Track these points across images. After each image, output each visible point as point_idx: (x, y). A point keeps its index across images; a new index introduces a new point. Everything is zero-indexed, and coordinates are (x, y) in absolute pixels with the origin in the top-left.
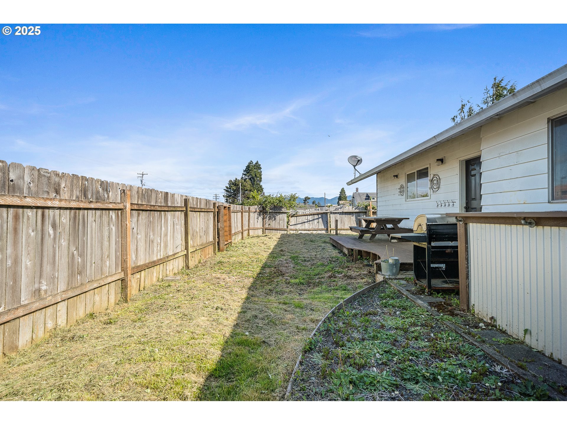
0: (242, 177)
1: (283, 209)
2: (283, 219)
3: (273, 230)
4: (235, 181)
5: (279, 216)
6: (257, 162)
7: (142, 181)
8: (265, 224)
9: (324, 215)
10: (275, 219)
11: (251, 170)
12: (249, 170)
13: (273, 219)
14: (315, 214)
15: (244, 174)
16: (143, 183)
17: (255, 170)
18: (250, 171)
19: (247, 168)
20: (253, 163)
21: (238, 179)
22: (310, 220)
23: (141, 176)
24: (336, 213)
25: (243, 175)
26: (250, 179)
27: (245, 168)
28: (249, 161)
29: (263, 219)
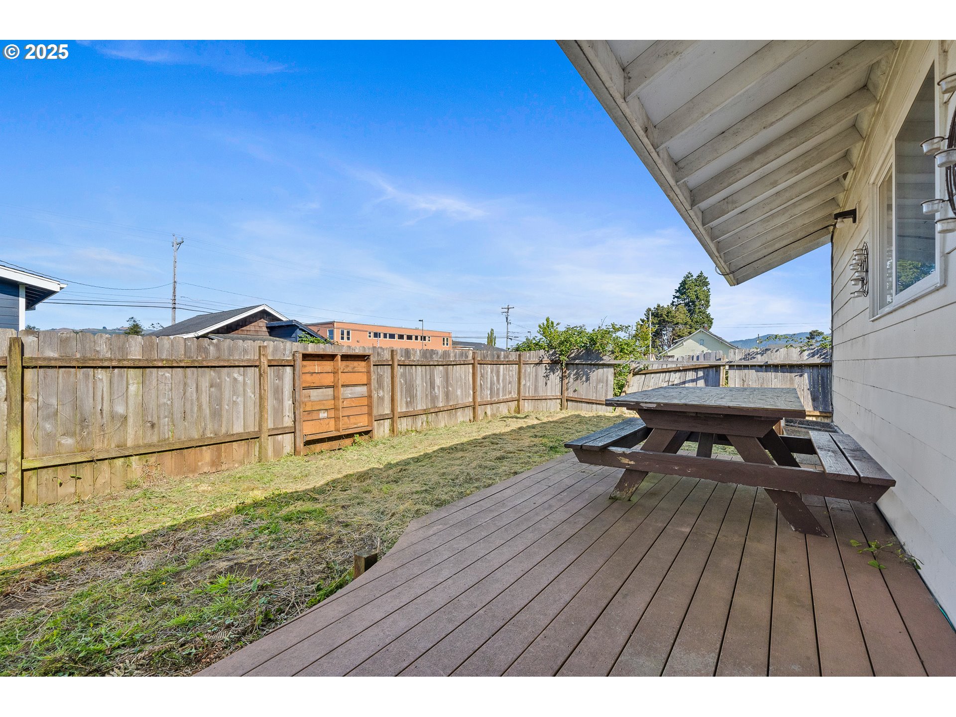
0: (673, 302)
1: (604, 358)
2: (605, 378)
3: (582, 402)
4: (657, 309)
5: (596, 371)
6: (701, 273)
7: (507, 318)
8: (567, 389)
9: (712, 372)
10: (588, 379)
11: (689, 289)
12: (685, 288)
13: (584, 379)
14: (689, 370)
15: (678, 297)
16: (508, 321)
17: (697, 288)
18: (687, 290)
19: (681, 286)
20: (692, 276)
21: (661, 306)
22: (675, 383)
23: (506, 310)
24: (746, 367)
25: (674, 298)
26: (687, 304)
27: (677, 286)
28: (685, 274)
29: (562, 379)
